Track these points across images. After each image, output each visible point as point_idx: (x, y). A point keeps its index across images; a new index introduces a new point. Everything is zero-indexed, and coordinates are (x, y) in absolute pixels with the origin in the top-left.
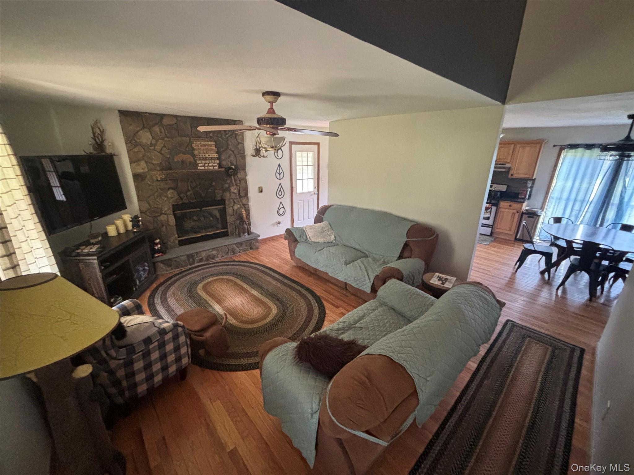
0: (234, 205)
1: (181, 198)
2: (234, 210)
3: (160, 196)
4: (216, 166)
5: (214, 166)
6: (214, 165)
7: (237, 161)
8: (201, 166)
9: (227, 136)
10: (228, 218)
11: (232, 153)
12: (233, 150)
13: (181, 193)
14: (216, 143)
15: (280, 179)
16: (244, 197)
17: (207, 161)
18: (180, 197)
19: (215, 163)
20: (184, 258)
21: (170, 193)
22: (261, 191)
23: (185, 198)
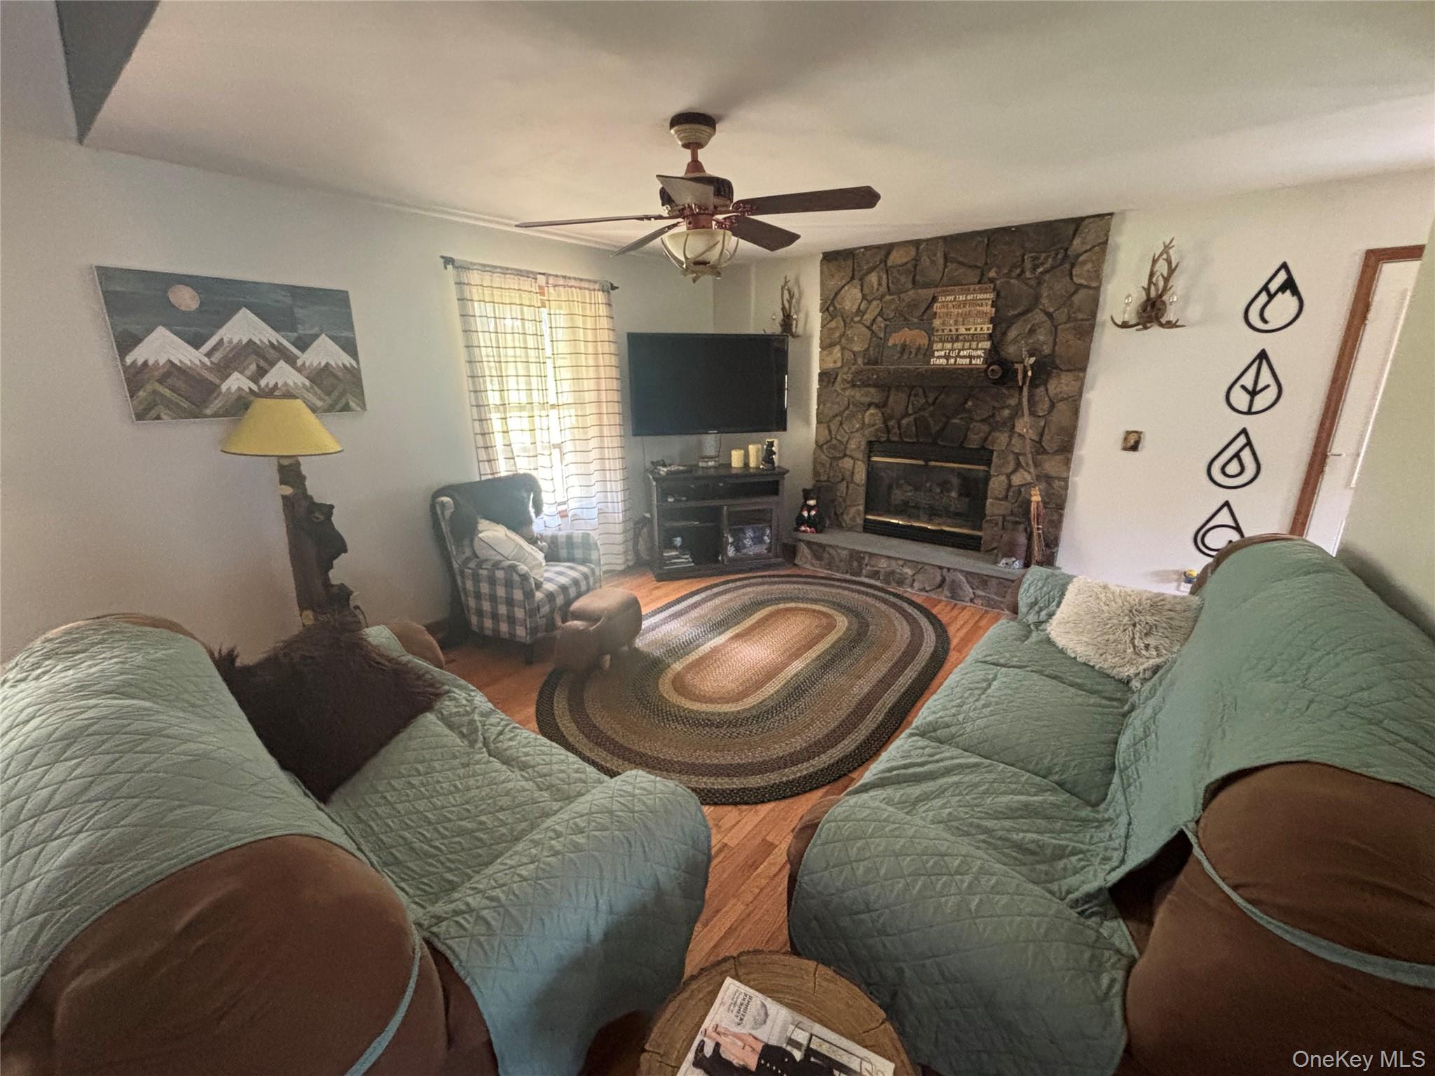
0: (1015, 471)
1: (888, 430)
2: (1010, 486)
3: (849, 418)
4: (979, 357)
5: (970, 357)
6: (974, 353)
7: (1055, 343)
8: (939, 357)
9: (1040, 270)
10: (989, 501)
11: (1045, 318)
12: (1051, 310)
13: (891, 417)
14: (998, 295)
15: (1249, 412)
16: (1056, 452)
17: (958, 345)
18: (887, 426)
19: (977, 349)
21: (871, 415)
22: (1135, 448)
23: (896, 430)
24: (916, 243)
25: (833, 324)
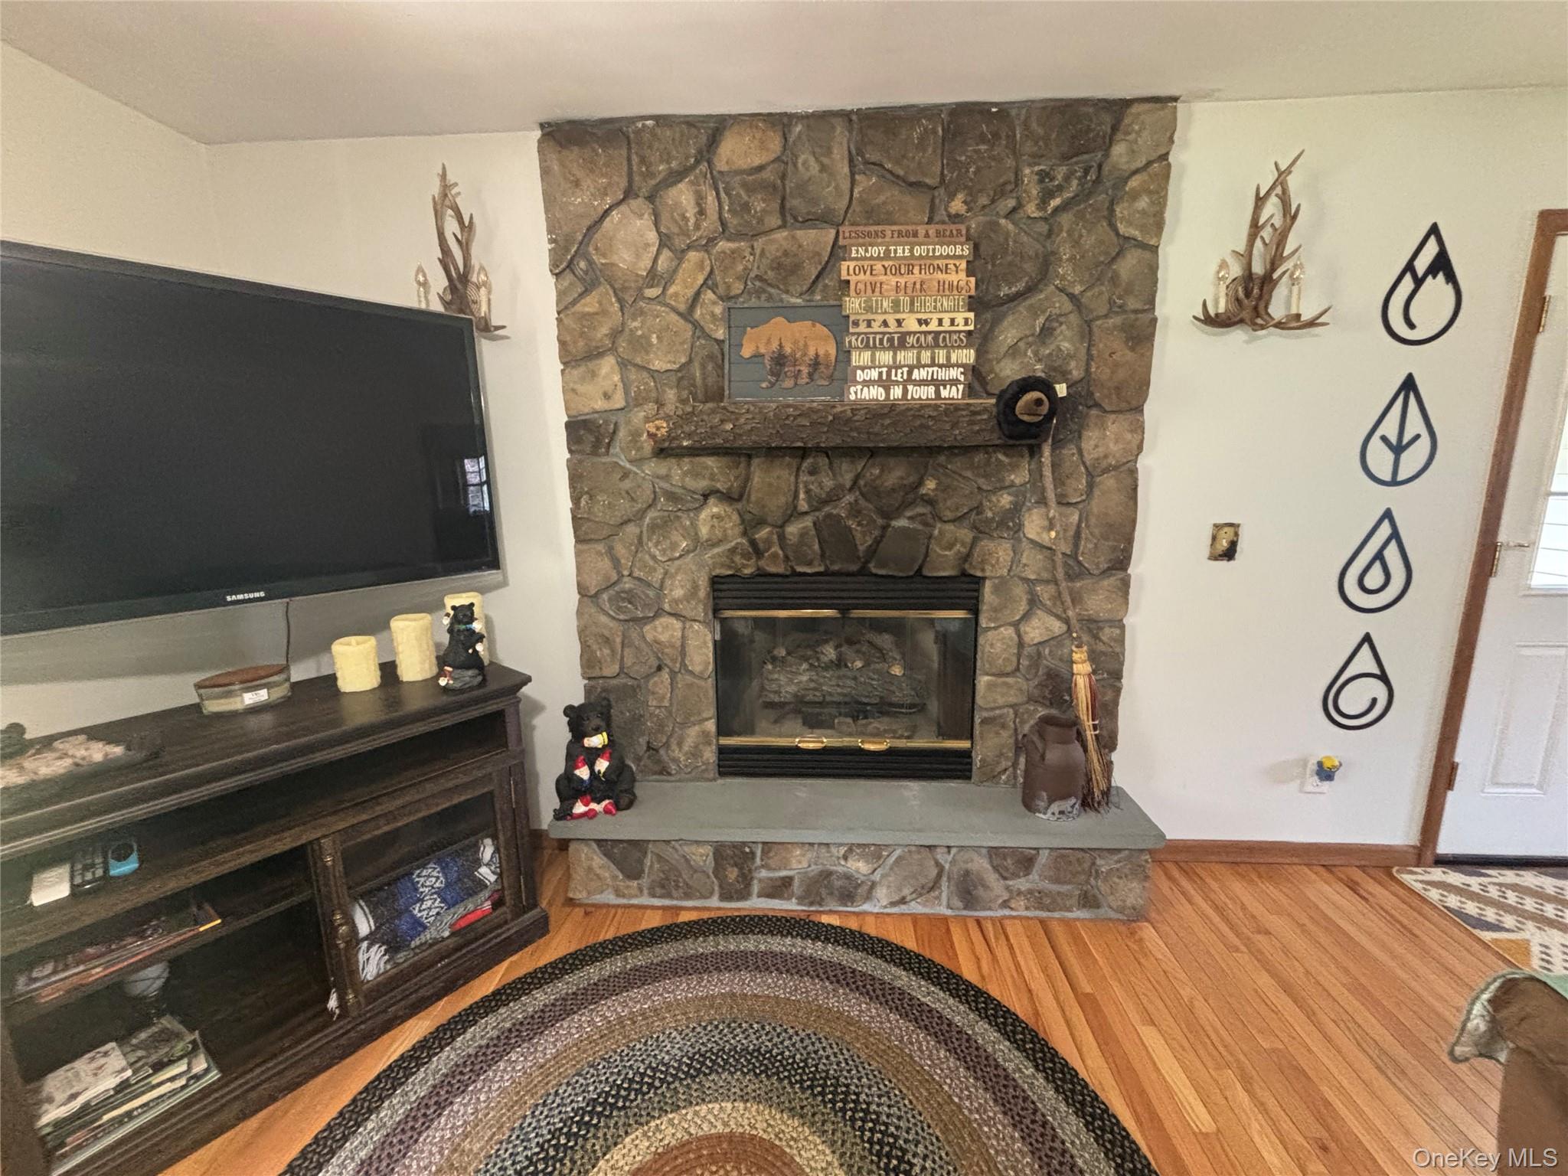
0: (1026, 616)
1: (757, 550)
2: (1021, 644)
3: (661, 527)
4: (954, 382)
5: (937, 384)
6: (942, 374)
7: (1090, 357)
8: (867, 383)
9: (1055, 202)
10: (983, 681)
11: (1068, 306)
12: (1077, 289)
13: (761, 522)
14: (976, 248)
15: (1394, 482)
16: (1106, 573)
17: (906, 357)
18: (753, 543)
19: (948, 365)
20: (703, 857)
21: (712, 518)
22: (1229, 554)
23: (776, 549)
24: (780, 122)
25: (590, 304)
